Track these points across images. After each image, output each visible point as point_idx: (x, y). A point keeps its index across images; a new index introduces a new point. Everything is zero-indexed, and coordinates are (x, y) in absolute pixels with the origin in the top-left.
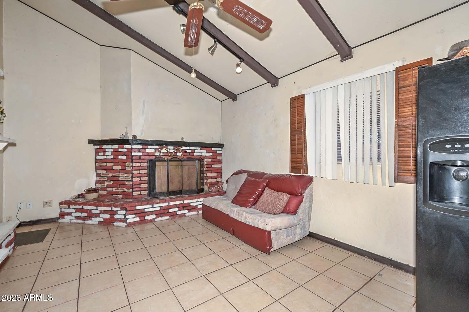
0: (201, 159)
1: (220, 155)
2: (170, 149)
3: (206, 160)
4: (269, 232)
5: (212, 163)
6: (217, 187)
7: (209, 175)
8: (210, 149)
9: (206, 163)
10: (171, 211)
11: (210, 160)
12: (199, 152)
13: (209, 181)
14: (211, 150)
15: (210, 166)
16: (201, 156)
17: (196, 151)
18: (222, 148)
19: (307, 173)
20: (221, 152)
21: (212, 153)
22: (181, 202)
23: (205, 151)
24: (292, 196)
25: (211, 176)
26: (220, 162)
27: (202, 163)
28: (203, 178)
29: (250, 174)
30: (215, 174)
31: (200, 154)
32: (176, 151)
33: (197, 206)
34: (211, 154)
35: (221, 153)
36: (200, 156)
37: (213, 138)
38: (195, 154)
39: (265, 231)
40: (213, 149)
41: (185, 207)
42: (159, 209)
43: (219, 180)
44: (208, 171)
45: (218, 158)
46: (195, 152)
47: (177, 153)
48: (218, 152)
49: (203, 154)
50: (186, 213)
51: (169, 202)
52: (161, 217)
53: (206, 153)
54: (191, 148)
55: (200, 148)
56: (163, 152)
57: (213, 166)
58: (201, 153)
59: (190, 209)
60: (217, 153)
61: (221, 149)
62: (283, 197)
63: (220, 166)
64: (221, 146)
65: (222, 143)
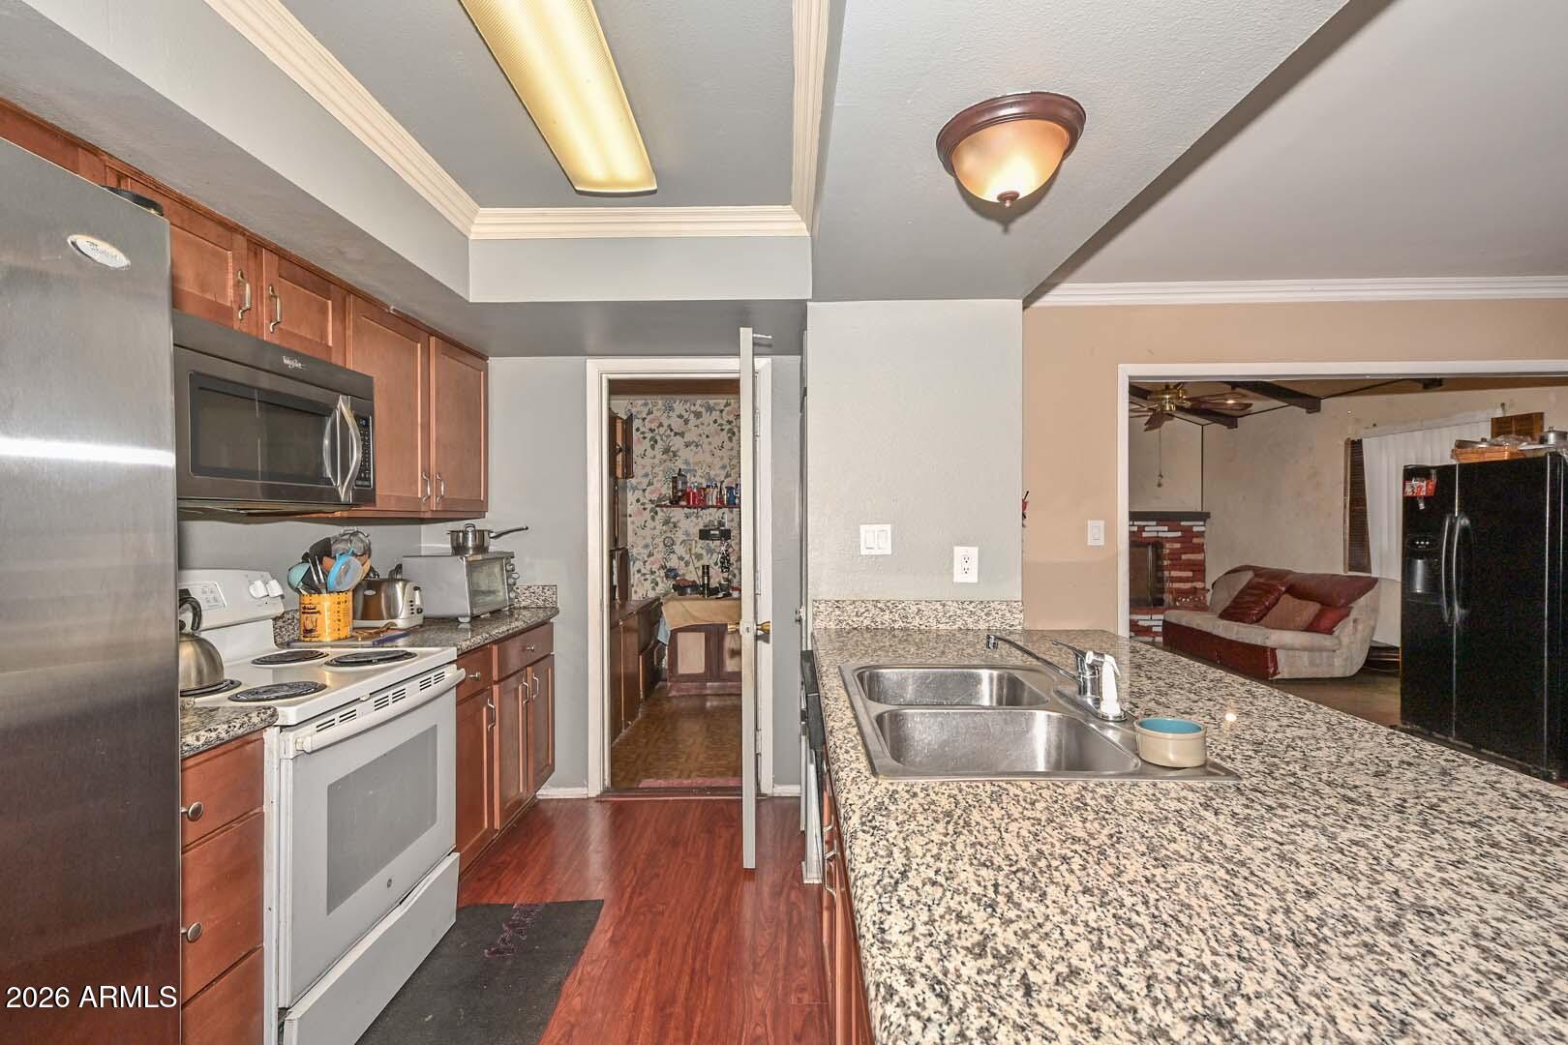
0: (1157, 545)
1: (1201, 534)
3: (1168, 545)
4: (1273, 650)
5: (1182, 551)
6: (1194, 598)
7: (1174, 574)
8: (1177, 523)
9: (1168, 551)
11: (1178, 546)
12: (1151, 530)
13: (1176, 585)
14: (1180, 525)
15: (1176, 557)
16: (1159, 537)
17: (1147, 529)
18: (1205, 521)
19: (1370, 572)
20: (1202, 529)
21: (1181, 531)
23: (1166, 528)
24: (1325, 607)
25: (1180, 577)
26: (1200, 549)
27: (1159, 551)
28: (1161, 580)
29: (1258, 571)
30: (1190, 574)
31: (1155, 534)
33: (1151, 627)
34: (1179, 534)
35: (1203, 532)
36: (1156, 537)
37: (1184, 502)
38: (1144, 535)
39: (1267, 647)
40: (1182, 523)
43: (1199, 585)
44: (1173, 567)
45: (1195, 540)
46: (1144, 531)
48: (1195, 529)
49: (1160, 534)
53: (1169, 531)
54: (1136, 523)
55: (1154, 523)
57: (1184, 557)
58: (1158, 532)
59: (1139, 631)
60: (1192, 531)
61: (1202, 523)
62: (1312, 609)
63: (1199, 557)
64: (1203, 516)
65: (1204, 511)
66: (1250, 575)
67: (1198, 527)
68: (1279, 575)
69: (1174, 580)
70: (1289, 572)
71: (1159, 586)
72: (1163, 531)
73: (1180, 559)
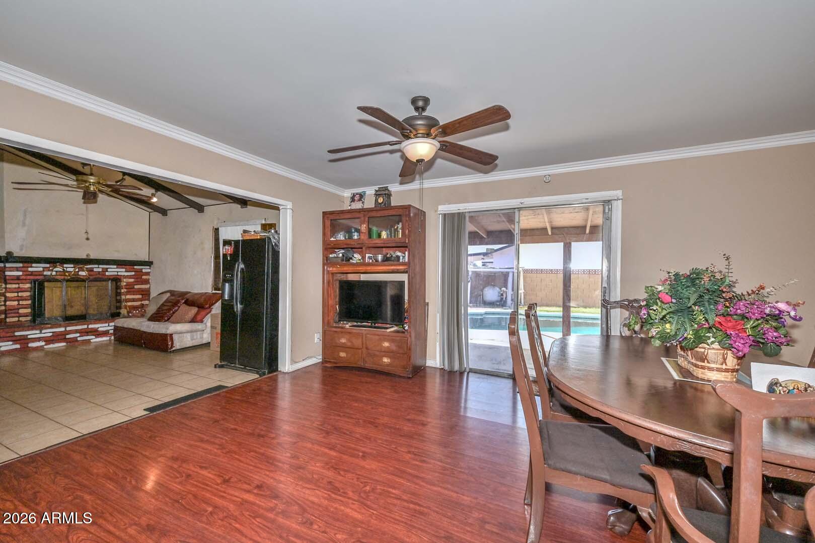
0: (116, 280)
1: (148, 274)
2: (66, 268)
3: (125, 280)
4: (171, 335)
5: (135, 283)
6: (141, 311)
7: (128, 297)
8: (132, 267)
9: (125, 284)
10: (68, 336)
11: (132, 280)
12: (113, 271)
13: (129, 304)
14: (134, 268)
15: (131, 287)
16: (118, 275)
17: (109, 270)
18: (150, 266)
20: (149, 270)
21: (135, 271)
22: (85, 327)
23: (124, 270)
24: (200, 309)
25: (133, 299)
26: (147, 282)
27: (119, 283)
28: (119, 301)
29: (172, 293)
30: (140, 296)
31: (116, 273)
32: (77, 270)
33: (109, 331)
34: (133, 273)
35: (150, 272)
36: (116, 275)
37: (136, 254)
38: (107, 273)
40: (135, 267)
41: (90, 332)
42: (51, 334)
43: (145, 302)
44: (128, 293)
45: (144, 277)
46: (107, 271)
47: (78, 272)
48: (144, 271)
49: (119, 274)
50: (92, 339)
51: (66, 327)
52: (53, 343)
53: (125, 272)
54: (100, 266)
55: (115, 267)
56: (56, 271)
57: (136, 287)
58: (118, 272)
59: (98, 335)
60: (142, 272)
61: (149, 267)
62: (194, 310)
63: (147, 286)
64: (149, 264)
65: (150, 260)
66: (168, 295)
67: (146, 269)
68: (182, 294)
69: (130, 300)
70: (187, 293)
71: (118, 304)
72: (122, 272)
73: (134, 288)
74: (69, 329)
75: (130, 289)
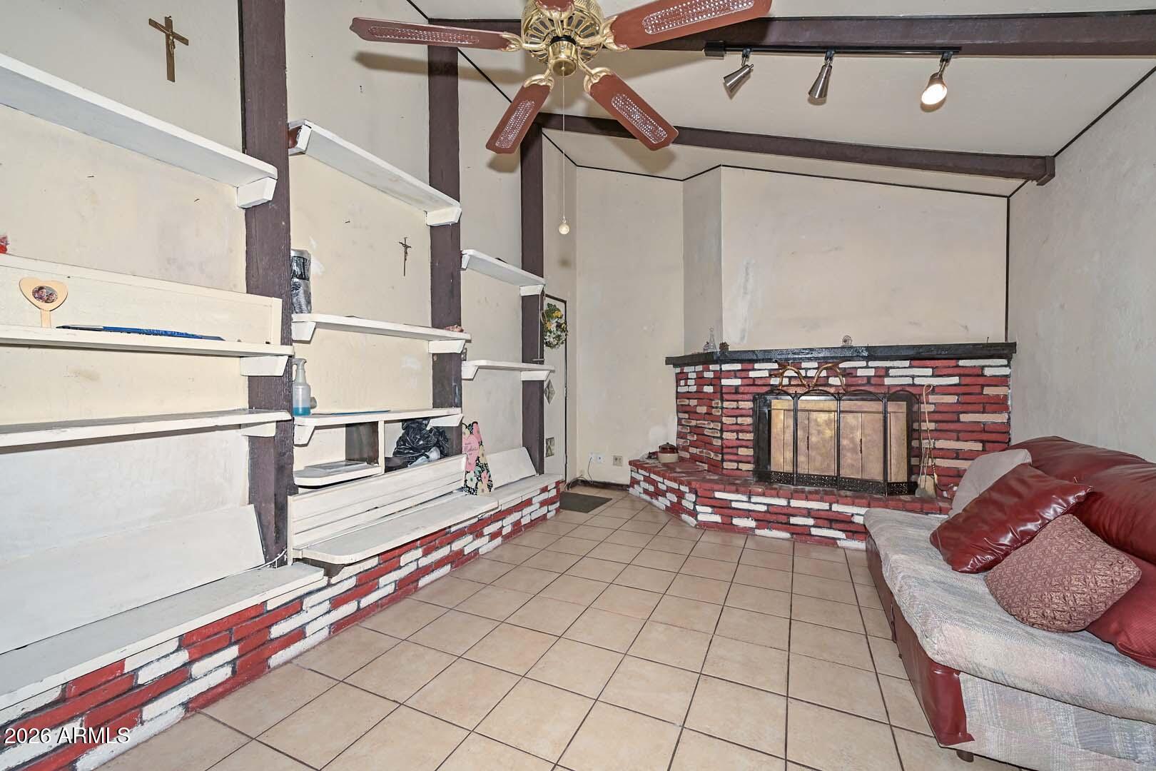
0: (909, 396)
1: (1003, 381)
2: (807, 369)
3: (932, 398)
5: (960, 408)
7: (941, 444)
8: (952, 363)
9: (932, 408)
10: (793, 520)
11: (953, 399)
12: (901, 374)
13: (939, 462)
14: (958, 366)
15: (949, 417)
16: (914, 385)
17: (892, 372)
18: (1008, 358)
20: (1006, 371)
21: (960, 375)
22: (825, 506)
23: (929, 371)
25: (957, 451)
26: (1000, 404)
27: (915, 408)
30: (975, 446)
31: (907, 381)
32: (824, 373)
34: (955, 380)
35: (1007, 376)
36: (909, 385)
37: (966, 327)
38: (887, 381)
40: (962, 363)
41: (837, 521)
42: (764, 508)
44: (939, 433)
45: (990, 391)
46: (887, 375)
47: (828, 377)
48: (988, 372)
49: (917, 381)
50: (839, 539)
51: (789, 500)
53: (933, 376)
54: (871, 364)
55: (907, 363)
56: (790, 378)
57: (963, 418)
58: (913, 377)
59: (852, 532)
60: (983, 375)
61: (1004, 362)
63: (1001, 418)
64: (1005, 351)
65: (1009, 341)
67: (994, 368)
69: (945, 453)
71: (914, 461)
72: (923, 376)
73: (958, 421)
74: (794, 503)
75: (948, 422)
